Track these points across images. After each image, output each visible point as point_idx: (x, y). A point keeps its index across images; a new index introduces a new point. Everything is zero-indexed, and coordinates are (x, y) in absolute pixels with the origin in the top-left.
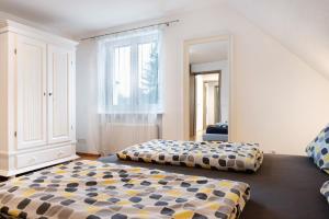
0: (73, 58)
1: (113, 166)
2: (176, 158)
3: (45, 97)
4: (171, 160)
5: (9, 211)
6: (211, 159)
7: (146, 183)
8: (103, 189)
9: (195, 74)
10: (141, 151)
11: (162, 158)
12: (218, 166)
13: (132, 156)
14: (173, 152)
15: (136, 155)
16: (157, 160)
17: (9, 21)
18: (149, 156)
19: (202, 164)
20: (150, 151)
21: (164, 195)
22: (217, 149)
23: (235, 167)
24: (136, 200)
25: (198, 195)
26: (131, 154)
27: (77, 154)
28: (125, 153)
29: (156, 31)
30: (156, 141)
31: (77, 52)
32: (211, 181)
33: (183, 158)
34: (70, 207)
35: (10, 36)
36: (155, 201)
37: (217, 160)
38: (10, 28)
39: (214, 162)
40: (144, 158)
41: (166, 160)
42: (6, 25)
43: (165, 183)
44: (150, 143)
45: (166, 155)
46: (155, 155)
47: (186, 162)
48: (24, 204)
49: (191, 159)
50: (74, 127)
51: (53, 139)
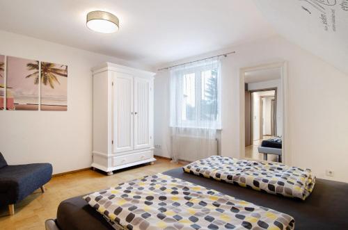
0: (152, 85)
1: (179, 181)
2: (230, 177)
3: (132, 116)
4: (226, 179)
5: (109, 215)
6: (261, 182)
7: (203, 203)
8: (171, 204)
9: (251, 92)
10: (201, 167)
11: (218, 175)
12: (267, 189)
13: (194, 171)
14: (228, 171)
15: (198, 170)
16: (214, 177)
17: (108, 63)
18: (208, 173)
19: (252, 185)
20: (209, 168)
21: (216, 218)
22: (268, 171)
23: (284, 193)
24: (194, 219)
25: (244, 223)
26: (194, 169)
27: (155, 156)
28: (189, 168)
29: (216, 61)
30: (215, 157)
31: (154, 80)
32: (258, 209)
33: (237, 179)
34: (147, 220)
35: (109, 73)
36: (209, 223)
37: (267, 184)
38: (109, 68)
39: (264, 186)
40: (204, 174)
41: (222, 178)
42: (107, 66)
43: (218, 206)
44: (209, 159)
45: (222, 174)
46: (213, 173)
47: (239, 182)
48: (118, 211)
49: (243, 180)
50: (152, 137)
51: (137, 146)
